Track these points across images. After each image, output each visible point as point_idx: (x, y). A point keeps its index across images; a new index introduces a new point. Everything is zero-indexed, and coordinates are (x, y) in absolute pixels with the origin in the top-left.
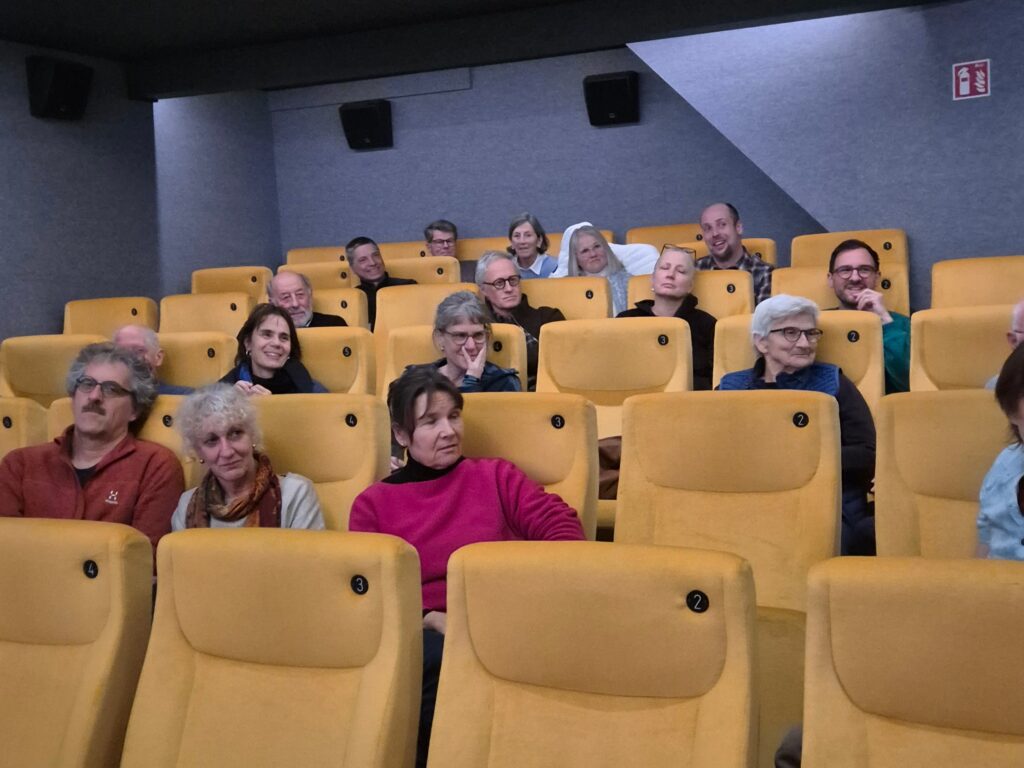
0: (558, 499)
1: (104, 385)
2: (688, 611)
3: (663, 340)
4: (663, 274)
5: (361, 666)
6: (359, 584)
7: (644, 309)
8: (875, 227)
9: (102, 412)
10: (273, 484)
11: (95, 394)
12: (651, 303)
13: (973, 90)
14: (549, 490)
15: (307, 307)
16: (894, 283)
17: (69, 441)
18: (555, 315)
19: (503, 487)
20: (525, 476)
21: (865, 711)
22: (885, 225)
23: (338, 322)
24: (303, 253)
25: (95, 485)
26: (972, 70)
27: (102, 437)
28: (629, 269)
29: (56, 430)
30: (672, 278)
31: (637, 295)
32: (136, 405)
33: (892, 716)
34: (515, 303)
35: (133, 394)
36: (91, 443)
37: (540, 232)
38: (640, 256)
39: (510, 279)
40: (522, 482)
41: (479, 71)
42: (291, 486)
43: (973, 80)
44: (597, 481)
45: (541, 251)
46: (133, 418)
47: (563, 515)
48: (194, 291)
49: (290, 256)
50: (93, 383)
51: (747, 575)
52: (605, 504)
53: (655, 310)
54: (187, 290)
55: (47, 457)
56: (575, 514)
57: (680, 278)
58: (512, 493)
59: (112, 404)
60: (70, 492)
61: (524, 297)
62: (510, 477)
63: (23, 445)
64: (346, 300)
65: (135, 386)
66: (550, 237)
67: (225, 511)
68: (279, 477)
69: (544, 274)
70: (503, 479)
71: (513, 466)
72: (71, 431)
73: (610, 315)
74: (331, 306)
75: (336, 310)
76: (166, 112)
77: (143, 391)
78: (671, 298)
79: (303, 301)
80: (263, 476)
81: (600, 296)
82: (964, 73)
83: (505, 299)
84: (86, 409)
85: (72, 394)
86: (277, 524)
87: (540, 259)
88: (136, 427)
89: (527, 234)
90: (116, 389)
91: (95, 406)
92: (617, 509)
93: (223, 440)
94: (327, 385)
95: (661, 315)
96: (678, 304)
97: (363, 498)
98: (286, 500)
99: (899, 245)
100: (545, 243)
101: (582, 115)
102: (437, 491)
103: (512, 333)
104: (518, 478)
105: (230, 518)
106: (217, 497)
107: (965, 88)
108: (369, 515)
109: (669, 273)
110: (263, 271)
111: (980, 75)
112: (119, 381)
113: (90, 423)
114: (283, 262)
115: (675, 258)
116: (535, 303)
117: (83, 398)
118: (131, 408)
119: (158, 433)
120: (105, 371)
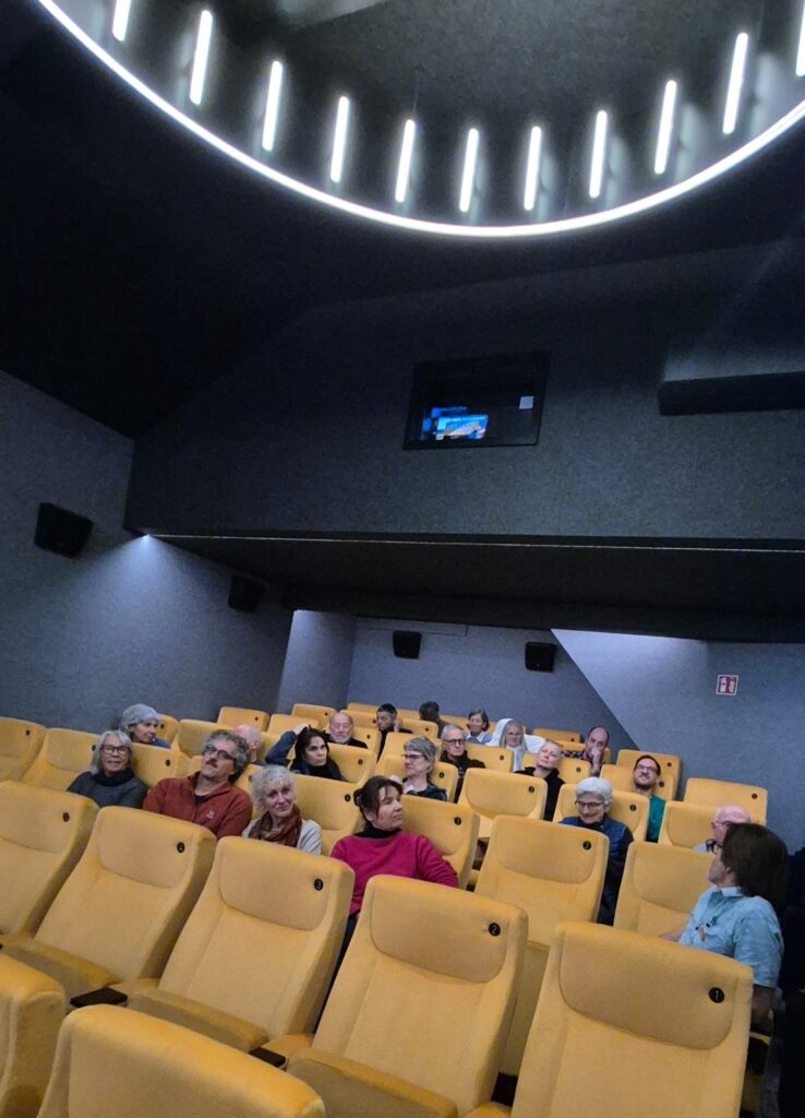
0: (448, 864)
1: (220, 752)
2: (488, 933)
3: (531, 789)
4: (543, 754)
5: (311, 930)
6: (318, 885)
7: (529, 771)
8: (664, 753)
9: (216, 766)
10: (298, 825)
11: (214, 756)
12: (533, 769)
13: (727, 691)
14: (445, 858)
15: (348, 733)
16: (666, 785)
17: (195, 780)
18: (480, 765)
19: (419, 851)
20: (432, 848)
21: (570, 1007)
22: (669, 753)
23: (363, 745)
24: (357, 706)
25: (204, 806)
26: (728, 679)
27: (212, 779)
28: (529, 749)
29: (191, 772)
30: (547, 758)
31: (528, 763)
32: (235, 765)
33: (585, 1014)
34: (459, 754)
35: (235, 760)
36: (205, 782)
37: (485, 719)
38: (536, 742)
39: (459, 741)
40: (430, 850)
41: (471, 628)
42: (308, 827)
43: (728, 685)
44: (473, 859)
45: (484, 730)
46: (232, 773)
47: (448, 873)
48: (293, 713)
49: (350, 706)
50: (214, 750)
51: (524, 920)
52: (473, 871)
53: (535, 773)
54: (289, 712)
55: (182, 786)
56: (455, 874)
57: (551, 758)
58: (424, 856)
59: (222, 762)
60: (189, 807)
61: (465, 752)
62: (425, 845)
63: (173, 776)
64: (370, 735)
65: (237, 755)
66: (490, 723)
67: (268, 835)
68: (303, 821)
69: (483, 743)
70: (420, 846)
71: (428, 841)
72: (198, 774)
73: (511, 771)
74: (361, 736)
75: (363, 739)
76: (300, 617)
77: (241, 759)
78: (545, 769)
79: (346, 730)
80: (293, 820)
81: (507, 759)
82: (724, 681)
83: (455, 751)
84: (208, 763)
85: (203, 754)
86: (295, 846)
87: (483, 734)
88: (233, 779)
89: (477, 720)
90: (227, 756)
91: (212, 762)
92: (479, 876)
93: (280, 794)
94: (347, 778)
95: (538, 776)
96: (546, 774)
97: (342, 842)
98: (302, 834)
99: (676, 766)
100: (488, 726)
101: (522, 661)
102: (382, 845)
103: (451, 770)
104: (429, 847)
105: (270, 840)
106: (267, 827)
107: (723, 688)
108: (342, 851)
109: (546, 754)
110: (331, 710)
111: (732, 683)
112: (229, 751)
113: (208, 771)
114: (345, 708)
115: (551, 747)
116: (471, 756)
117: (208, 757)
118: (232, 768)
119: (244, 784)
120: (222, 744)
